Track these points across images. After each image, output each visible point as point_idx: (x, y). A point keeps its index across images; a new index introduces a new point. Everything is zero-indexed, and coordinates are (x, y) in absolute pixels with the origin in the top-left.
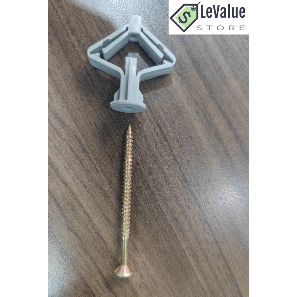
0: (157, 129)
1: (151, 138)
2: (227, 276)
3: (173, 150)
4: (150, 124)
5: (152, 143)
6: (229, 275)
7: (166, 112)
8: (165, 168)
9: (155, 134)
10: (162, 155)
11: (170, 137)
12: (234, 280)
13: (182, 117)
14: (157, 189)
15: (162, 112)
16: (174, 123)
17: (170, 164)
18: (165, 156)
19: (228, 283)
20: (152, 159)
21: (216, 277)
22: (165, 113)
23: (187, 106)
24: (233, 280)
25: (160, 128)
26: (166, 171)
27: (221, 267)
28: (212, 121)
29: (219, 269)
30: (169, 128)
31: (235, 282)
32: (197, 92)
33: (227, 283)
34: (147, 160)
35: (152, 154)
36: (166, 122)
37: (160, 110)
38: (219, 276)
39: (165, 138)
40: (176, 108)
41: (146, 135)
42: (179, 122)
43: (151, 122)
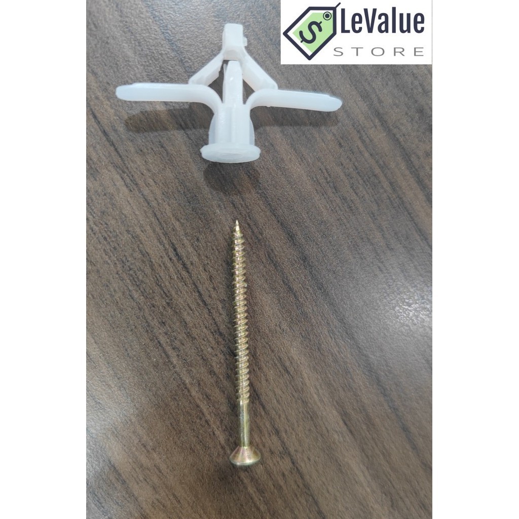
0: (170, 250)
1: (160, 266)
2: (298, 486)
3: (198, 284)
4: (158, 244)
5: (162, 274)
6: (301, 486)
7: (184, 223)
8: (185, 314)
9: (166, 259)
10: (179, 293)
11: (192, 264)
12: (311, 493)
13: (211, 230)
14: (174, 349)
15: (178, 223)
16: (198, 240)
17: (193, 307)
18: (184, 295)
19: (300, 499)
20: (163, 300)
21: (280, 488)
22: (182, 224)
23: (218, 211)
24: (309, 494)
25: (175, 250)
26: (188, 319)
27: (286, 473)
28: (261, 234)
29: (284, 475)
30: (190, 250)
31: (312, 497)
32: (236, 188)
33: (298, 499)
34: (156, 302)
35: (163, 292)
36: (185, 239)
37: (173, 221)
38: (284, 488)
39: (184, 265)
40: (201, 216)
41: (152, 262)
42: (206, 237)
43: (159, 240)
